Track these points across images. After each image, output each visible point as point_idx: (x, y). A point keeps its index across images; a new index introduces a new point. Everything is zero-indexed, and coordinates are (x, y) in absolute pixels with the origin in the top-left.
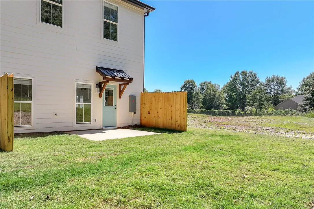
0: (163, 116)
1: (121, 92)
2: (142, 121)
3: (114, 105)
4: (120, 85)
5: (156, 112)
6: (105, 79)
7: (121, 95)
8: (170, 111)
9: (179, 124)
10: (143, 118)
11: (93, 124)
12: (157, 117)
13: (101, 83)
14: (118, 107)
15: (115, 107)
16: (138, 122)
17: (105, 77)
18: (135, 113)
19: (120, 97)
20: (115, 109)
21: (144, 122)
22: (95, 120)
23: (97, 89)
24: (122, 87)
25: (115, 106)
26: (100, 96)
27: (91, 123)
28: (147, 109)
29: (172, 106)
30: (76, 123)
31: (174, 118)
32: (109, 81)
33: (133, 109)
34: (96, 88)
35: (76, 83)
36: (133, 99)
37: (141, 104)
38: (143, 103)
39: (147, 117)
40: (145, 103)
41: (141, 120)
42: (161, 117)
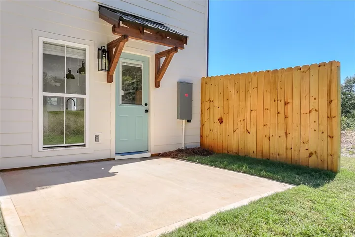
0: (261, 127)
1: (159, 71)
2: (205, 138)
3: (144, 103)
4: (158, 56)
5: (241, 118)
6: (117, 30)
7: (158, 80)
8: (282, 115)
9: (311, 150)
10: (206, 133)
11: (91, 149)
12: (241, 129)
13: (110, 46)
14: (152, 108)
15: (145, 108)
16: (194, 141)
17: (117, 25)
18: (189, 121)
19: (157, 85)
20: (147, 111)
21: (208, 141)
22: (97, 138)
23: (100, 60)
24: (163, 60)
25: (146, 104)
26: (110, 80)
27: (85, 145)
28: (216, 113)
29: (287, 103)
30: (41, 145)
31: (296, 135)
32: (127, 36)
33: (185, 113)
34: (98, 58)
35: (42, 39)
36: (185, 89)
37: (202, 102)
38: (207, 99)
39: (215, 131)
40: (212, 99)
41: (201, 136)
42: (253, 131)
